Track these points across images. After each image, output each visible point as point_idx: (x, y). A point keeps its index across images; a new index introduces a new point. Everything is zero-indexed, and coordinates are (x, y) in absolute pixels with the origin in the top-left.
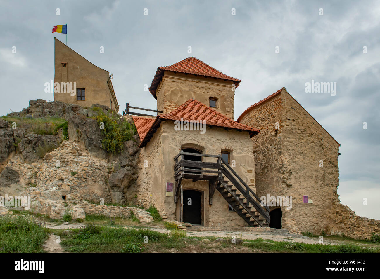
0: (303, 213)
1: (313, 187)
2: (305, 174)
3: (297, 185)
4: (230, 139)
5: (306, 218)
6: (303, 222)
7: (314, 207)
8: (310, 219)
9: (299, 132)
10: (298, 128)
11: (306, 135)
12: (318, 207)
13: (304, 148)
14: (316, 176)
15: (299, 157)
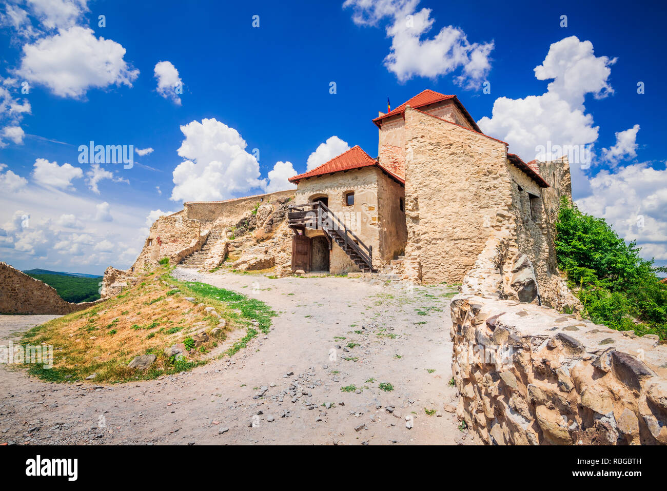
0: (441, 252)
1: (457, 213)
2: (443, 198)
3: (430, 214)
4: (352, 179)
5: (447, 258)
6: (442, 264)
7: (462, 241)
8: (454, 259)
9: (431, 147)
10: (430, 143)
11: (441, 148)
12: (469, 240)
13: (438, 165)
14: (463, 196)
15: (431, 178)
